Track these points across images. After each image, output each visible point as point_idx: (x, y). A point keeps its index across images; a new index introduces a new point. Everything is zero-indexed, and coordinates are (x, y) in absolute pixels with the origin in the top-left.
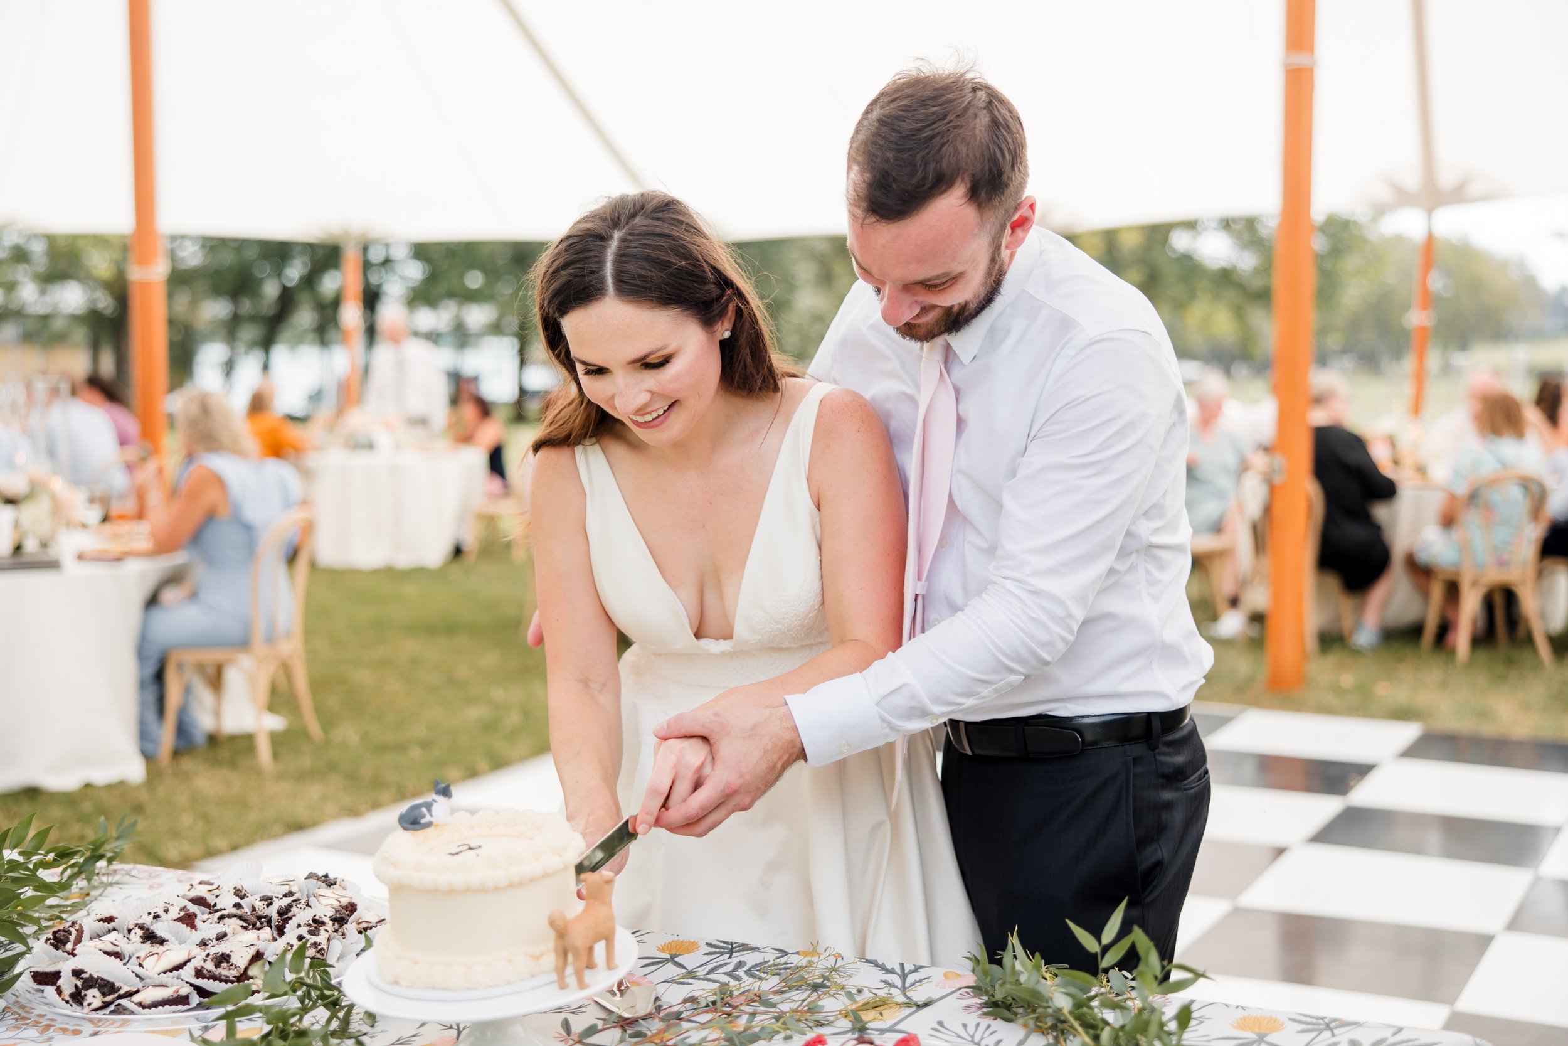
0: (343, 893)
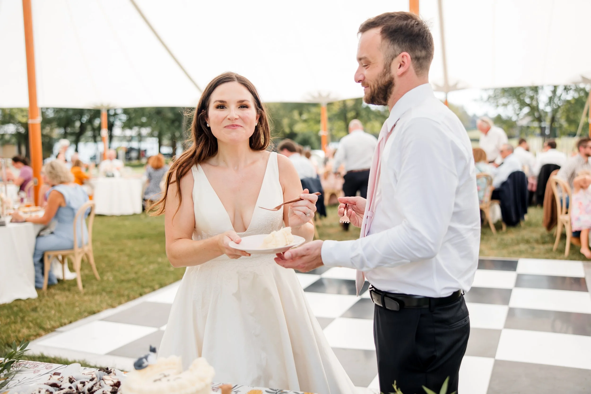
0: (115, 377)
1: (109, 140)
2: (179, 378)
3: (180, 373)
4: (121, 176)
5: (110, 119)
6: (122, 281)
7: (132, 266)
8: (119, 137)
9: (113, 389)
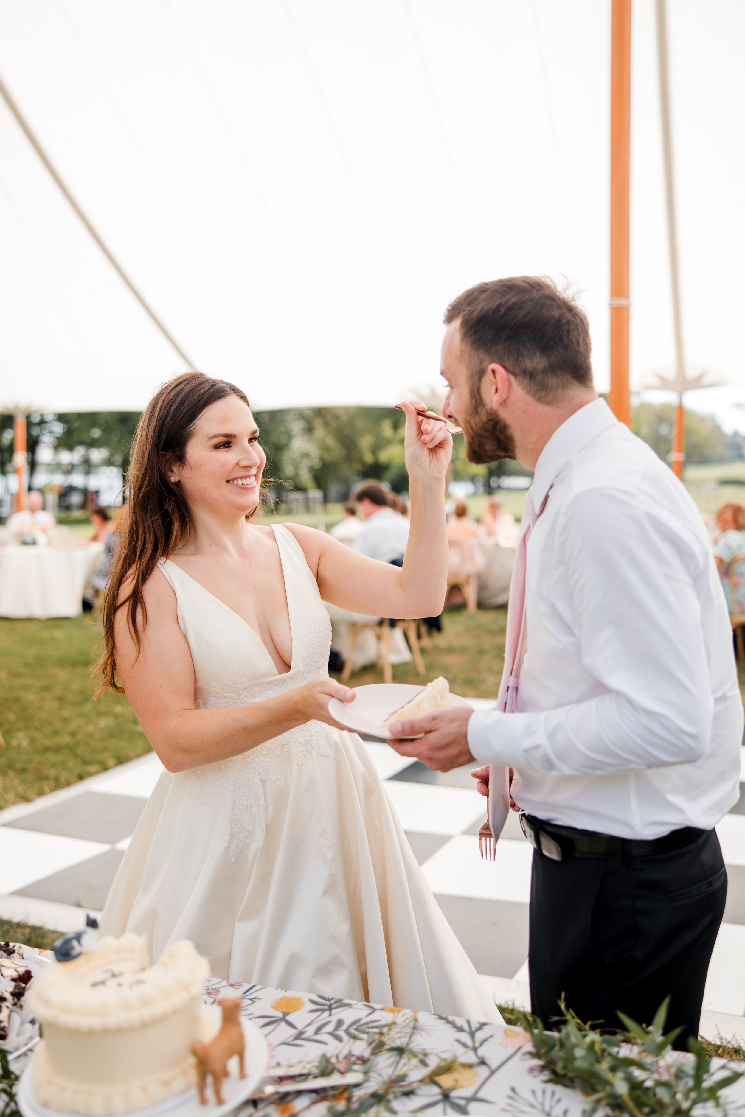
0: (21, 962)
1: (30, 471)
2: (139, 982)
3: (143, 970)
4: (50, 543)
5: (31, 430)
6: (46, 749)
7: (66, 720)
8: (49, 465)
9: (16, 987)
